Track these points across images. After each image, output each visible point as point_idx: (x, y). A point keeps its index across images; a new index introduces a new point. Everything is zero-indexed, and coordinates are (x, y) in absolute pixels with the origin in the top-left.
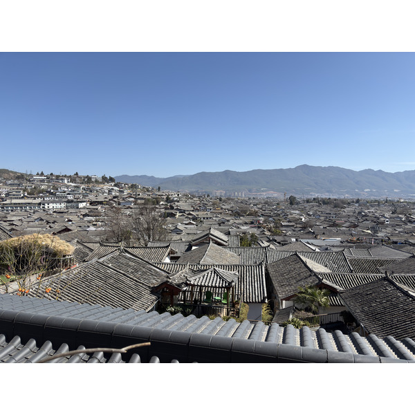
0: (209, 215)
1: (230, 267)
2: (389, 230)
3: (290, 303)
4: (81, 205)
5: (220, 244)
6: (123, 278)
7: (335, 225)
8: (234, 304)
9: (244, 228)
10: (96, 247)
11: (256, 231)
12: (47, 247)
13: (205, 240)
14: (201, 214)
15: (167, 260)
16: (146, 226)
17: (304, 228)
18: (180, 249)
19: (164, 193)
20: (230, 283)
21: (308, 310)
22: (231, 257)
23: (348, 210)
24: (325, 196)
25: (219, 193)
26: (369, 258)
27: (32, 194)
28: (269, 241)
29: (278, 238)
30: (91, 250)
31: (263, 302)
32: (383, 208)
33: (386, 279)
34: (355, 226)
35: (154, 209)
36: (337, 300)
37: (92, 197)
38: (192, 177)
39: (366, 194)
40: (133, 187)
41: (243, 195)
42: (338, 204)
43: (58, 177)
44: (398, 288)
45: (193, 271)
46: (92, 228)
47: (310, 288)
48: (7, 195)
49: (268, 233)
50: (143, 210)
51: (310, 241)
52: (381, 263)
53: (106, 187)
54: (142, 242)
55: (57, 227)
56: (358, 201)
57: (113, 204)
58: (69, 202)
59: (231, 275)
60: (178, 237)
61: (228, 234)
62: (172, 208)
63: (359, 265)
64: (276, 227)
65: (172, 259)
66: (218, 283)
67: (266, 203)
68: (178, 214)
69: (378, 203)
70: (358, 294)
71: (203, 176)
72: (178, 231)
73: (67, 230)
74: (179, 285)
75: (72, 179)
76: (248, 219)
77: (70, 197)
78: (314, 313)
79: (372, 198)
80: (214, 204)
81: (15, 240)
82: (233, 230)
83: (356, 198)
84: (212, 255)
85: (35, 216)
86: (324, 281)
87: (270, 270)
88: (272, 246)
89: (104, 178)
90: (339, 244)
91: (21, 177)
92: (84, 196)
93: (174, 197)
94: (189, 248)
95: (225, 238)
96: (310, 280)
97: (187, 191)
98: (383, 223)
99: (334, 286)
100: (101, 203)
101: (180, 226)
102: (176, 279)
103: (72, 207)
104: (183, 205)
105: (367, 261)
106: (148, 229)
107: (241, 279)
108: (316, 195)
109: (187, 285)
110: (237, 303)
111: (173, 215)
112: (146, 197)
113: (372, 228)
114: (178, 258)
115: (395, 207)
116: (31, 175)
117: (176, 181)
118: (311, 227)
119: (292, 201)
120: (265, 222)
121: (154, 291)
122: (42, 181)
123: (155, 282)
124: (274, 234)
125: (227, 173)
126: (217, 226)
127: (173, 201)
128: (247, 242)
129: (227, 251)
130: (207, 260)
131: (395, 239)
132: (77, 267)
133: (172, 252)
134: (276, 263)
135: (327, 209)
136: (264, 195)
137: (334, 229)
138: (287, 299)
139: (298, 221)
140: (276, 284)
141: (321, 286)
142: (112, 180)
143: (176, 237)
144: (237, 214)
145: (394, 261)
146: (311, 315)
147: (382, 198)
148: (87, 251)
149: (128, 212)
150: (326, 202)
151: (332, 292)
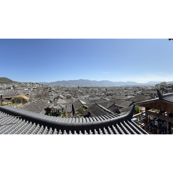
0: (60, 91)
1: (64, 104)
2: (98, 93)
3: (77, 112)
4: (31, 89)
5: (62, 99)
6: (38, 106)
7: (88, 93)
8: (64, 113)
9: (68, 94)
10: (33, 98)
11: (71, 95)
12: (23, 98)
13: (58, 98)
14: (58, 91)
15: (49, 102)
16: (44, 94)
17: (81, 94)
18: (52, 100)
19: (49, 86)
20: (63, 108)
21: (81, 113)
22: (64, 101)
23: (90, 89)
24: (86, 86)
25: (62, 86)
26: (94, 99)
27: (22, 87)
28: (74, 97)
29: (76, 96)
30: (32, 99)
31: (71, 112)
32: (97, 89)
33: (96, 104)
34: (92, 93)
35: (47, 90)
36: (87, 110)
37: (33, 87)
38: (55, 82)
39: (94, 86)
40: (42, 85)
41: (67, 86)
42: (88, 88)
43: (27, 83)
44: (98, 105)
45: (55, 105)
46: (33, 94)
47: (82, 108)
48: (17, 87)
49: (73, 95)
50: (44, 90)
51: (82, 97)
52: (96, 100)
53: (37, 85)
54: (44, 98)
55: (26, 94)
56: (92, 87)
57: (38, 89)
58: (29, 88)
59: (63, 106)
60: (52, 97)
61: (64, 96)
62: (51, 90)
63: (92, 101)
64: (75, 94)
65: (50, 102)
66: (60, 108)
67: (73, 88)
68: (52, 91)
69: (96, 88)
70: (91, 108)
71: (58, 82)
72: (52, 95)
73: (28, 94)
74: (51, 108)
75: (30, 84)
76: (69, 92)
77: (29, 87)
78: (83, 114)
79: (95, 86)
80: (61, 89)
81: (18, 96)
82: (65, 95)
83: (91, 86)
84: (60, 101)
85: (22, 91)
86: (85, 106)
87: (73, 104)
88: (74, 98)
89: (36, 83)
90: (88, 97)
91: (20, 83)
92: (32, 87)
93: (51, 87)
94: (55, 100)
95: (63, 97)
96: (82, 106)
97: (54, 86)
98: (96, 92)
99: (87, 107)
100: (35, 89)
101: (53, 94)
102: (50, 107)
103: (29, 90)
104: (53, 89)
105: (93, 100)
106: (45, 95)
107: (66, 107)
108: (84, 86)
109: (53, 108)
110: (65, 113)
111: (51, 91)
112: (45, 87)
113: (95, 93)
114: (52, 102)
115: (99, 88)
116: (22, 83)
117: (52, 83)
118: (83, 93)
119: (79, 87)
120: (73, 93)
121: (45, 109)
122: (24, 84)
123: (46, 108)
124: (75, 95)
125: (64, 81)
126: (61, 94)
127: (51, 88)
128: (68, 98)
129: (63, 100)
130: (58, 102)
131: (99, 95)
132: (29, 103)
133: (50, 100)
134: (74, 103)
135: (86, 89)
136: (72, 86)
137: (87, 94)
138: (77, 111)
139: (80, 92)
140: (74, 108)
141: (84, 107)
142: (38, 83)
143: (51, 97)
144: (66, 91)
145: (98, 100)
146: (82, 114)
147: (96, 86)
148: (31, 99)
149: (41, 91)
150: (86, 88)
151: (86, 108)
